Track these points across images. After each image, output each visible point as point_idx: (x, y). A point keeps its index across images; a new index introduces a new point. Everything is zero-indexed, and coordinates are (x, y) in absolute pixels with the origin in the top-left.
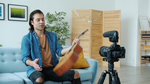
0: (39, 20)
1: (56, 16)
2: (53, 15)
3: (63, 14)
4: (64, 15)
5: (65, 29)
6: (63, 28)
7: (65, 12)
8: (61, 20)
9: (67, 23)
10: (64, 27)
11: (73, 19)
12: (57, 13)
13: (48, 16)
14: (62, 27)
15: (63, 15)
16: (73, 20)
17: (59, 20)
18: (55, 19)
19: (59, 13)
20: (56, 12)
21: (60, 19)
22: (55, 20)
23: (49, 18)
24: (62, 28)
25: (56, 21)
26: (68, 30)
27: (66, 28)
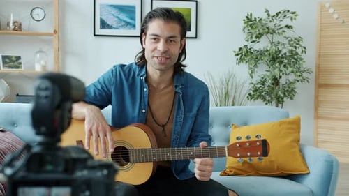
0: (156, 38)
1: (271, 21)
2: (261, 20)
3: (289, 15)
4: (292, 19)
5: (293, 55)
6: (288, 54)
7: (293, 11)
8: (284, 31)
9: (299, 40)
10: (291, 51)
11: (322, 29)
12: (272, 15)
13: (250, 23)
14: (284, 51)
15: (289, 19)
16: (321, 31)
17: (279, 33)
18: (267, 30)
19: (278, 14)
20: (267, 11)
21: (281, 28)
22: (267, 33)
23: (252, 28)
24: (285, 54)
25: (269, 35)
26: (302, 59)
27: (297, 54)
